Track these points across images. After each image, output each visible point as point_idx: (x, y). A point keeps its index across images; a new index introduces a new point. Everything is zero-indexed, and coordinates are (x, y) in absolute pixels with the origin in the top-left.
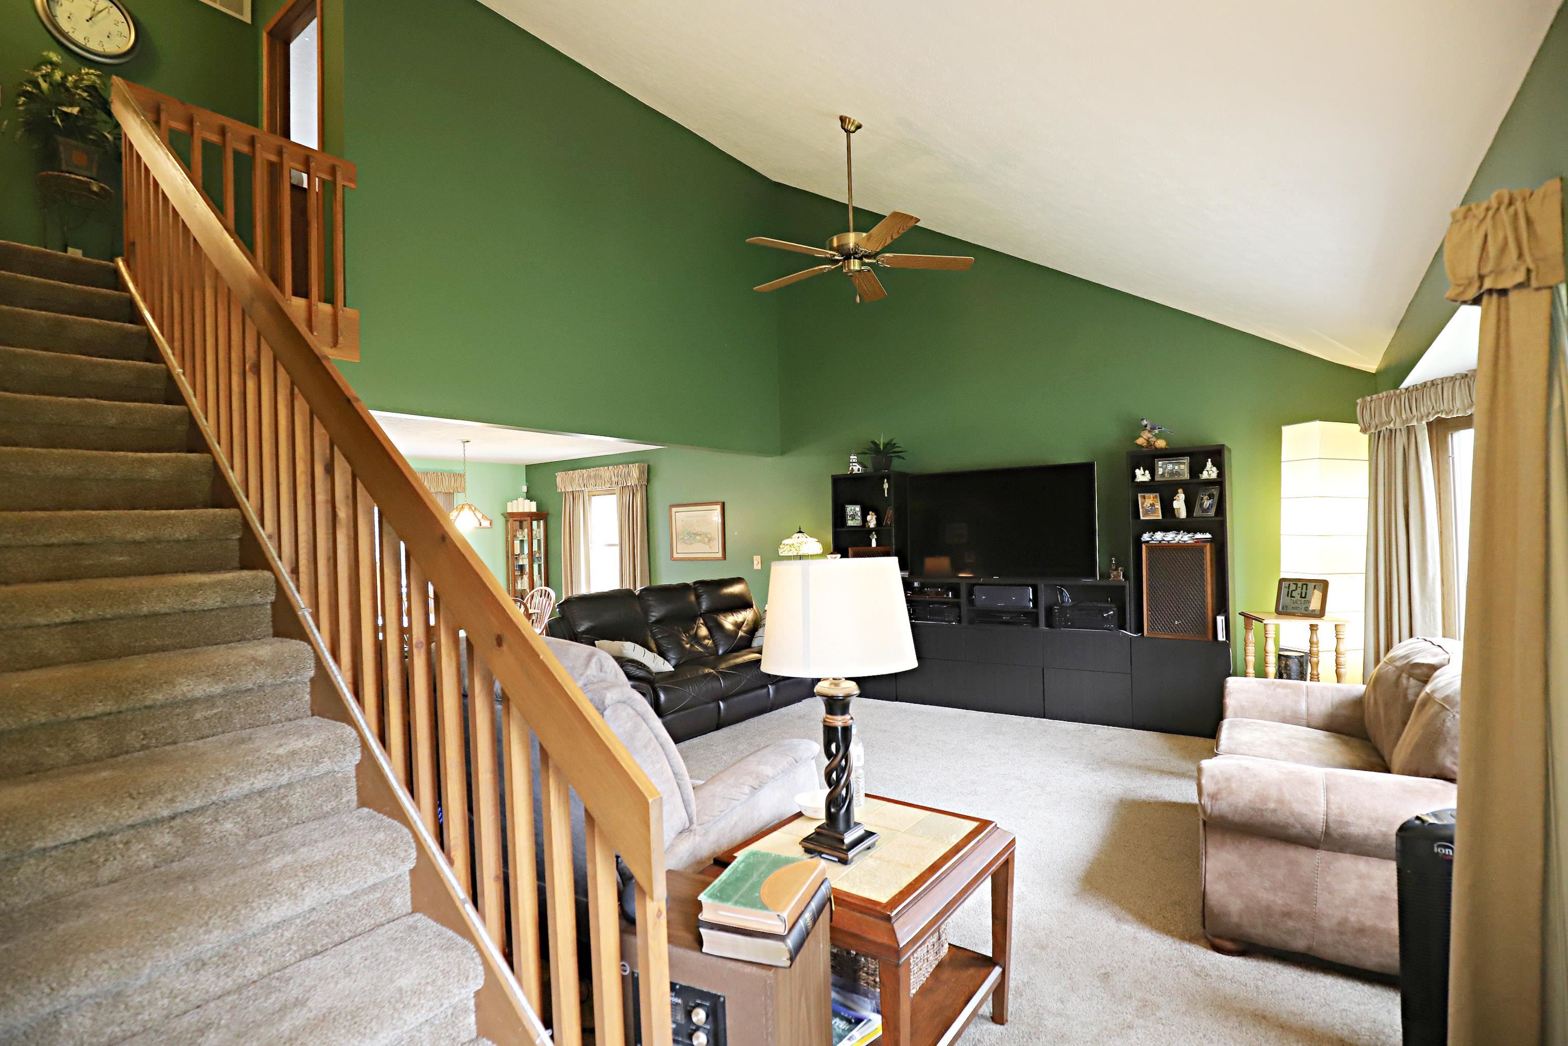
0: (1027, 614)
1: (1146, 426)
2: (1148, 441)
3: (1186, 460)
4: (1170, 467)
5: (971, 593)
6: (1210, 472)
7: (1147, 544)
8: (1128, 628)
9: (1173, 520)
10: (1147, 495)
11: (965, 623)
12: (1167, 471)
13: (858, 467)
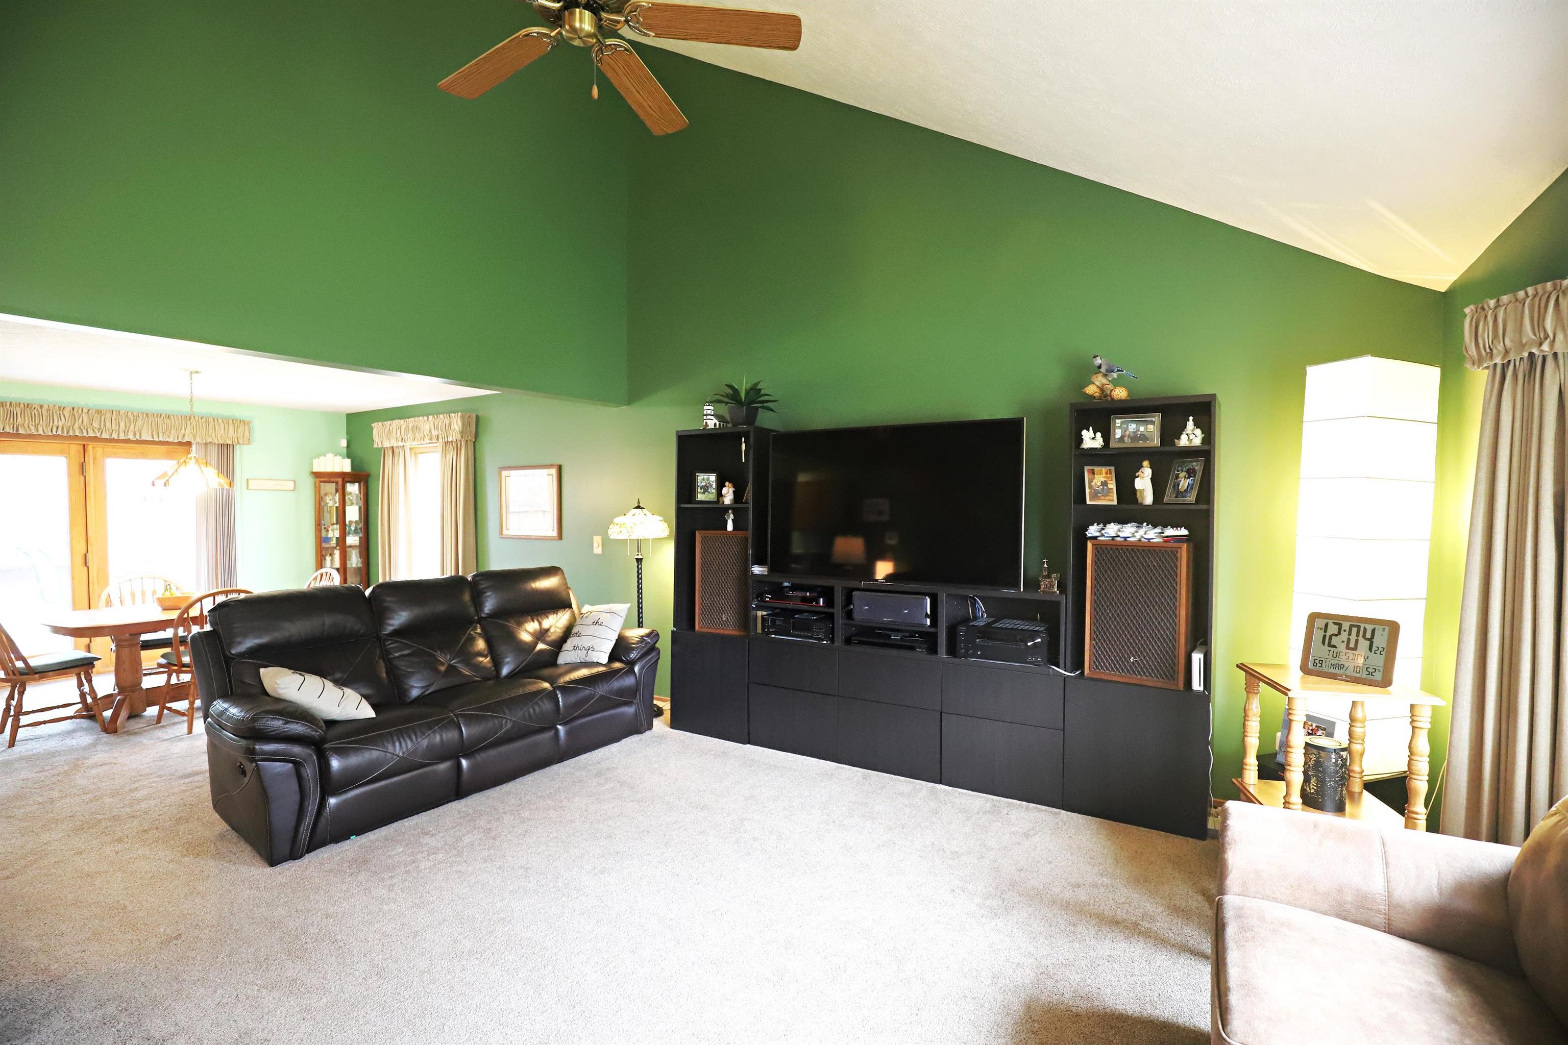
0: (923, 634)
1: (1100, 367)
2: (1102, 389)
3: (1157, 418)
4: (1132, 427)
5: (849, 600)
6: (1192, 437)
7: (1095, 542)
8: (1062, 663)
9: (1133, 507)
10: (1097, 469)
11: (839, 643)
12: (1127, 433)
13: (715, 421)
